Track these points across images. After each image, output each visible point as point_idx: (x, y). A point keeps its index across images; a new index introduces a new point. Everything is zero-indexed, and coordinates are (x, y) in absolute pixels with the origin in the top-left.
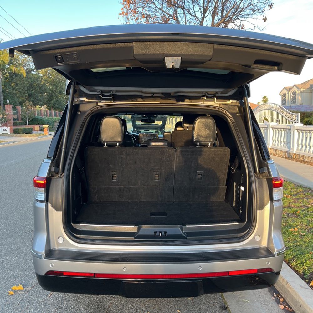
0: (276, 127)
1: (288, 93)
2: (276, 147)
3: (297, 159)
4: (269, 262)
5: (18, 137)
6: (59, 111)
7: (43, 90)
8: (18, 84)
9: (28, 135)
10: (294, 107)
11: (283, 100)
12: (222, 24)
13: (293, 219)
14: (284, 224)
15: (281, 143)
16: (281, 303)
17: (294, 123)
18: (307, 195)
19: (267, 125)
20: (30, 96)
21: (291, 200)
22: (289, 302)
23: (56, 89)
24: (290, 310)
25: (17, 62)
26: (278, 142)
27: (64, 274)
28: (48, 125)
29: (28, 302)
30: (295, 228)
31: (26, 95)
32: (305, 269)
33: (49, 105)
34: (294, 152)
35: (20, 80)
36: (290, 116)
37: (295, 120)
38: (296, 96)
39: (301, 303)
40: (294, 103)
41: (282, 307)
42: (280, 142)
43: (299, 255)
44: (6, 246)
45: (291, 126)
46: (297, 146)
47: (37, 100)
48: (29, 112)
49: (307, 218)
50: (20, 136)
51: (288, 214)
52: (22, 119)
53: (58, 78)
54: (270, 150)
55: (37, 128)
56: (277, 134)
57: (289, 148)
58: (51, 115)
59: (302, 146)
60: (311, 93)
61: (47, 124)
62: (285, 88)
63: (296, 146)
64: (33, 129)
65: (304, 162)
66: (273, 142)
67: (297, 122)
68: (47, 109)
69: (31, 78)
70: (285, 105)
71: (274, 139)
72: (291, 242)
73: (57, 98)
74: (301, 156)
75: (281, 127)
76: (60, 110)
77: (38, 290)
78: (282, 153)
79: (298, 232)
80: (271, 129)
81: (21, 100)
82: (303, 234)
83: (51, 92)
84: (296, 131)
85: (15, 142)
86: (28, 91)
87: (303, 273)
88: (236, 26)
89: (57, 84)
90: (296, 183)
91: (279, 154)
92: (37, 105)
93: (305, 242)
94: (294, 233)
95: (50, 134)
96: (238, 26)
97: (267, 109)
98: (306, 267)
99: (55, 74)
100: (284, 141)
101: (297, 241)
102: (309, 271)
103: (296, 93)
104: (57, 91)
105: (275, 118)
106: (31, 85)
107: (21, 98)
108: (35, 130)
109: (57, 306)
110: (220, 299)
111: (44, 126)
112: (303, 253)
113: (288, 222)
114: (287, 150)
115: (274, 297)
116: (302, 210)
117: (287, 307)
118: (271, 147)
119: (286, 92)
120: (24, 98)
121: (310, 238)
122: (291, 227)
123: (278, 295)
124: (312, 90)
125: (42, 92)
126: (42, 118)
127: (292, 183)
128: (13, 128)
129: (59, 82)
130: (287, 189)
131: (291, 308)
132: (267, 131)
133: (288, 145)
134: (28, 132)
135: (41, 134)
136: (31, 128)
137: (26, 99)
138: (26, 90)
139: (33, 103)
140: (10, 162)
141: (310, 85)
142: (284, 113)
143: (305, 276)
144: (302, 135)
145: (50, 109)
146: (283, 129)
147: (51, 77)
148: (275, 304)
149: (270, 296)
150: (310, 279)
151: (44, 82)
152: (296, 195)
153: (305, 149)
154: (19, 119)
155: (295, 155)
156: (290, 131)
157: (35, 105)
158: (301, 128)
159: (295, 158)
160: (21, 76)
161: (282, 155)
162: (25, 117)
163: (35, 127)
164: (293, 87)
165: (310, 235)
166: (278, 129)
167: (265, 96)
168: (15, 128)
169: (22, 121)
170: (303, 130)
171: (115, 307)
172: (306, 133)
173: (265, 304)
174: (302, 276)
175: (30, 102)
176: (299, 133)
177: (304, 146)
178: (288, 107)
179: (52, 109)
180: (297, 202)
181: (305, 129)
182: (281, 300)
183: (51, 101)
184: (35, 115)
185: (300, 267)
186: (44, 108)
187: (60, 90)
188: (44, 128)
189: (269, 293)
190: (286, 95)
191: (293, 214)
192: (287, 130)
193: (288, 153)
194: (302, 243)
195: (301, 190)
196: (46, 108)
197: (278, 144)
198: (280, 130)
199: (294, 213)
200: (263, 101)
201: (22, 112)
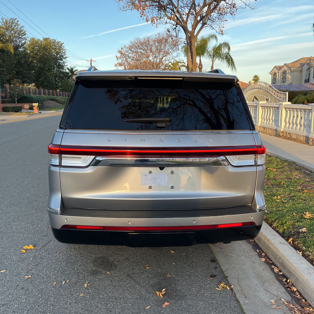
0: (265, 106)
1: (278, 72)
2: (265, 125)
3: (284, 136)
4: (252, 217)
5: (7, 115)
6: (48, 90)
7: (31, 67)
8: (5, 60)
9: (17, 113)
10: (284, 87)
11: (273, 80)
12: (214, 2)
13: (277, 189)
14: (269, 193)
15: (270, 121)
16: (263, 257)
17: (282, 101)
18: (291, 169)
19: (257, 104)
20: (18, 73)
21: (276, 173)
22: (270, 256)
23: (45, 66)
24: (270, 262)
25: (3, 38)
26: (267, 120)
27: (77, 228)
28: (38, 104)
29: (40, 258)
30: (278, 197)
31: (14, 73)
32: (285, 229)
33: (38, 83)
34: (282, 130)
35: (8, 57)
36: (279, 95)
37: (283, 99)
38: (286, 75)
39: (280, 256)
40: (284, 82)
41: (264, 260)
42: (268, 120)
43: (280, 218)
44: (12, 214)
45: (279, 105)
46: (285, 124)
47: (26, 77)
48: (17, 90)
49: (290, 188)
50: (9, 115)
51: (273, 185)
52: (10, 97)
53: (46, 55)
54: (259, 128)
55: (27, 106)
56: (266, 112)
57: (277, 125)
58: (40, 93)
59: (290, 124)
60: (301, 72)
61: (36, 103)
62: (275, 67)
63: (283, 123)
64: (23, 107)
65: (290, 139)
66: (262, 120)
67: (286, 100)
68: (35, 88)
69: (18, 55)
70: (275, 84)
71: (263, 117)
72: (274, 208)
73: (45, 76)
74: (288, 134)
75: (270, 106)
76: (49, 88)
77: (48, 249)
78: (270, 131)
79: (281, 199)
80: (260, 108)
81: (8, 78)
82: (285, 201)
83: (39, 69)
84: (284, 109)
85: (5, 120)
86: (16, 69)
87: (283, 232)
88: (227, 4)
89: (45, 61)
90: (282, 158)
91: (268, 132)
92: (25, 83)
93: (286, 208)
94: (277, 201)
95: (40, 113)
96: (230, 5)
97: (257, 88)
98: (285, 228)
99: (43, 51)
100: (272, 119)
101: (279, 207)
102: (288, 230)
103: (286, 72)
104: (45, 69)
105: (265, 97)
106: (19, 62)
107: (8, 75)
108: (25, 108)
109: (67, 261)
110: (211, 254)
111: (34, 104)
112: (283, 216)
113: (272, 192)
114: (275, 127)
115: (257, 252)
116: (286, 182)
117: (268, 260)
118: (260, 125)
119: (277, 71)
120: (12, 76)
121: (291, 204)
122: (274, 195)
123: (260, 251)
124: (302, 69)
125: (30, 70)
126: (31, 96)
127: (278, 158)
128: (2, 106)
129: (47, 59)
130: (273, 164)
131: (271, 261)
132: (257, 110)
133: (277, 123)
134: (18, 110)
135: (31, 112)
136: (20, 107)
137: (14, 76)
138: (14, 67)
139: (21, 81)
140: (3, 140)
141: (301, 64)
142: (274, 91)
143: (284, 235)
144: (290, 113)
145: (38, 87)
146: (272, 107)
147: (39, 54)
148: (257, 258)
149: (254, 252)
150: (289, 237)
151: (31, 59)
152: (281, 168)
153: (292, 127)
154: (8, 97)
155: (283, 132)
156: (279, 109)
157: (23, 82)
158: (289, 107)
159: (283, 135)
160: (8, 52)
161: (270, 133)
162: (13, 95)
163: (25, 105)
164: (283, 66)
165: (291, 202)
166: (267, 107)
167: (256, 75)
168: (4, 106)
169: (10, 99)
170: (291, 108)
171: (118, 261)
172: (293, 111)
173: (249, 258)
174: (282, 235)
175: (18, 80)
176: (287, 111)
177: (291, 124)
178: (277, 86)
179: (40, 87)
180: (281, 175)
181: (292, 107)
182: (263, 254)
183: (39, 78)
184: (23, 93)
185: (281, 227)
186: (32, 86)
187: (49, 67)
188: (34, 106)
189: (252, 249)
190: (276, 74)
191: (277, 185)
192: (275, 108)
193: (276, 130)
194: (283, 208)
195: (286, 164)
196: (35, 85)
197: (266, 122)
198: (269, 108)
199: (279, 184)
200: (254, 80)
201: (10, 90)
